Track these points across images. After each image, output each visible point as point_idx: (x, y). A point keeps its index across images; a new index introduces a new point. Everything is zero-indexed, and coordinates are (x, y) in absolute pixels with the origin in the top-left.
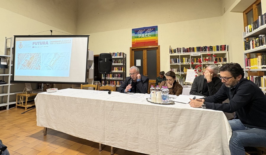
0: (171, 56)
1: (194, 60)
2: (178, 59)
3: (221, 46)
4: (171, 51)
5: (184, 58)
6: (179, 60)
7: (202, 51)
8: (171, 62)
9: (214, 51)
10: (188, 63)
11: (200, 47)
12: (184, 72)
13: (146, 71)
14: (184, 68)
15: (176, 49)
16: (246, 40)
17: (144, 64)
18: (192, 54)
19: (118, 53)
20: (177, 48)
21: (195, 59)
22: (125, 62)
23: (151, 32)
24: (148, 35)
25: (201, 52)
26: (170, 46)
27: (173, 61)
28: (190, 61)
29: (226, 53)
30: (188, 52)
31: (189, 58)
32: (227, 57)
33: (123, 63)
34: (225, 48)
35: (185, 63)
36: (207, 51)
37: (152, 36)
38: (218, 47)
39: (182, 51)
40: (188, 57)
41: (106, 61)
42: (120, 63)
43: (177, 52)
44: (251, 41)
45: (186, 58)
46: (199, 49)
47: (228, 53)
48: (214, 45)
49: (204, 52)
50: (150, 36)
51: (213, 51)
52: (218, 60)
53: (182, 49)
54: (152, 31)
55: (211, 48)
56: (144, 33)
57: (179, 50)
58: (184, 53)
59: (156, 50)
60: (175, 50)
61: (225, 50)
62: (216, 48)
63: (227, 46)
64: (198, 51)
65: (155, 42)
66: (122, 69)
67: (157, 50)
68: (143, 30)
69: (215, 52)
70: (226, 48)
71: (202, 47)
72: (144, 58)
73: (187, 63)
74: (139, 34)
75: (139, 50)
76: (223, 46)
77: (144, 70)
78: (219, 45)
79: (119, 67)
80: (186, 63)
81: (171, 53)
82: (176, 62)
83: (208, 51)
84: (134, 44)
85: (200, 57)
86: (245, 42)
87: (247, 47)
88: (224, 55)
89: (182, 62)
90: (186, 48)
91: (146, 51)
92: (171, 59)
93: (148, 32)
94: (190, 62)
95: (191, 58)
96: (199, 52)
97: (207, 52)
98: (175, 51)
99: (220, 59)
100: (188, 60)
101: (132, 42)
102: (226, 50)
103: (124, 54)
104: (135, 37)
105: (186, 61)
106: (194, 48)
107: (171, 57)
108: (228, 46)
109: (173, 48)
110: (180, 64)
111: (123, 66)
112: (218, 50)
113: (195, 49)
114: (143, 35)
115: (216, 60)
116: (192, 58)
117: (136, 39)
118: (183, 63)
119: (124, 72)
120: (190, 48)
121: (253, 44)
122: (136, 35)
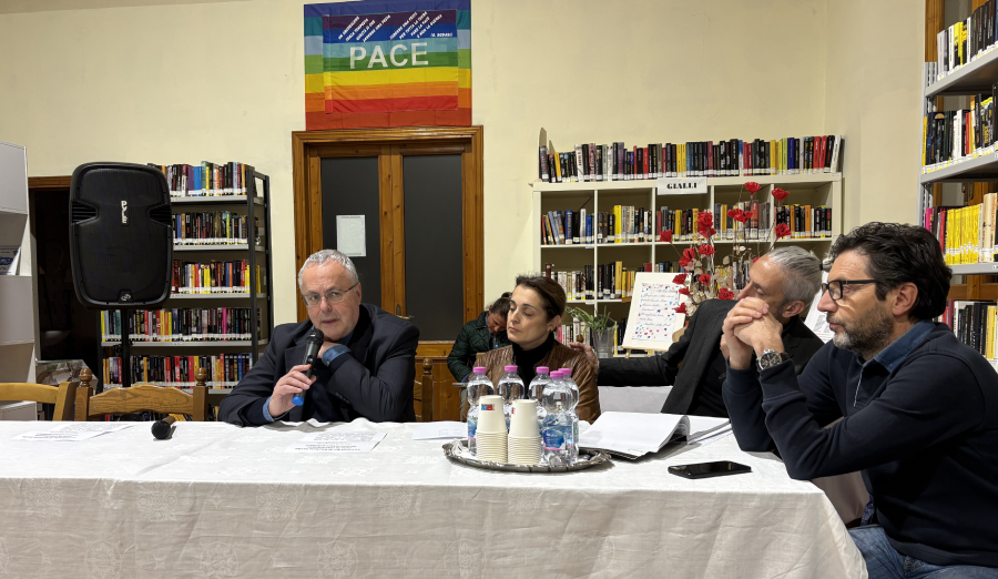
0: (545, 196)
1: (673, 221)
2: (583, 211)
3: (810, 141)
4: (548, 165)
5: (618, 210)
6: (590, 222)
7: (716, 167)
8: (545, 233)
9: (777, 168)
10: (641, 240)
11: (705, 145)
12: (618, 292)
13: (400, 290)
14: (619, 264)
15: (579, 154)
16: (935, 109)
17: (384, 244)
18: (661, 184)
19: (211, 166)
20: (579, 144)
21: (678, 213)
22: (261, 231)
23: (427, 35)
24: (408, 56)
25: (710, 172)
26: (543, 134)
27: (557, 227)
28: (650, 224)
29: (829, 184)
30: (640, 171)
31: (648, 208)
32: (834, 201)
33: (246, 236)
34: (829, 153)
35: (620, 239)
36: (742, 171)
37: (436, 60)
38: (793, 144)
39: (609, 165)
40: (639, 198)
41: (124, 219)
42: (224, 236)
43: (580, 168)
44: (959, 113)
45: (631, 210)
46: (702, 155)
47: (843, 180)
48: (775, 134)
49: (723, 172)
50: (420, 58)
51: (771, 170)
52: (792, 219)
53: (610, 152)
54: (437, 28)
55: (759, 153)
56: (383, 35)
57: (591, 158)
58: (620, 176)
59: (459, 154)
60: (572, 156)
61: (828, 164)
62: (783, 152)
63: (837, 142)
64: (694, 168)
65: (452, 100)
66: (246, 275)
67: (469, 157)
68: (379, 19)
69: (778, 175)
70: (835, 154)
71: (716, 143)
72: (384, 207)
73: (636, 237)
74: (353, 40)
75: (351, 152)
76: (820, 139)
77: (386, 279)
78: (801, 135)
79: (223, 266)
80: (630, 237)
81: (545, 176)
82: (575, 233)
83: (747, 166)
84: (323, 108)
85: (701, 200)
86: (931, 116)
87: (938, 145)
88: (821, 190)
89: (608, 229)
90: (630, 149)
91: (396, 159)
92: (544, 211)
93: (408, 36)
94: (650, 232)
95: (658, 209)
96: (701, 173)
97: (741, 177)
98: (569, 167)
99: (800, 215)
100: (639, 220)
101: (308, 96)
102: (834, 162)
103: (250, 174)
104: (325, 60)
105: (631, 223)
106: (672, 148)
107: (549, 200)
108: (842, 142)
109: (561, 147)
110: (594, 242)
111: (248, 254)
112: (793, 164)
113: (682, 157)
114: (378, 49)
115: (782, 218)
116: (663, 208)
117: (329, 79)
118: (611, 238)
119: (260, 295)
120: (652, 147)
121: (964, 128)
122: (333, 51)
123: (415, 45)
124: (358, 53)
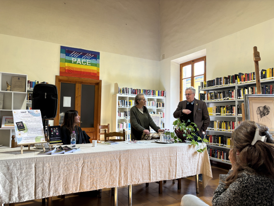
4: (120, 91)
6: (127, 103)
7: (148, 94)
9: (157, 95)
11: (146, 90)
23: (90, 59)
24: (86, 63)
27: (121, 103)
32: (165, 102)
37: (92, 65)
38: (159, 92)
41: (46, 97)
43: (125, 92)
46: (145, 92)
50: (89, 64)
52: (159, 105)
53: (130, 90)
54: (93, 58)
55: (154, 92)
56: (80, 57)
58: (132, 94)
60: (124, 89)
61: (164, 96)
65: (96, 74)
68: (79, 53)
69: (157, 97)
70: (165, 94)
74: (73, 56)
76: (163, 91)
81: (119, 93)
82: (124, 105)
83: (152, 95)
84: (64, 71)
89: (130, 104)
90: (134, 89)
93: (86, 58)
97: (151, 97)
98: (123, 91)
101: (60, 68)
104: (66, 60)
106: (140, 90)
114: (79, 60)
115: (157, 104)
117: (67, 64)
120: (137, 89)
122: (68, 58)
123: (88, 60)
124: (74, 60)
